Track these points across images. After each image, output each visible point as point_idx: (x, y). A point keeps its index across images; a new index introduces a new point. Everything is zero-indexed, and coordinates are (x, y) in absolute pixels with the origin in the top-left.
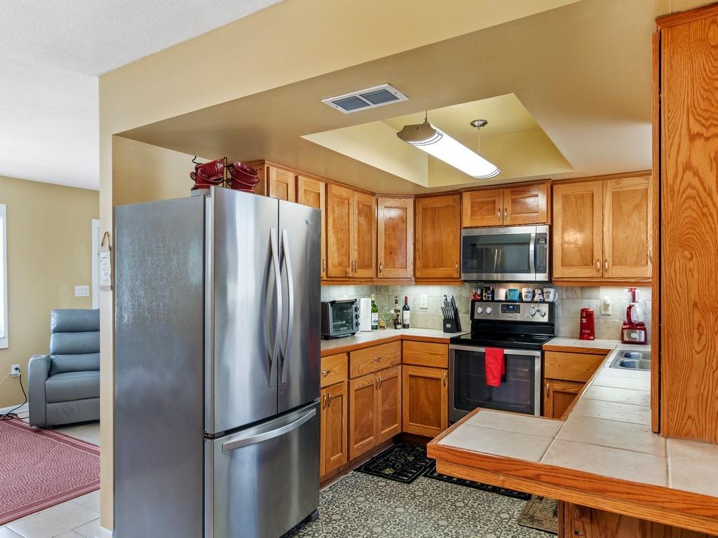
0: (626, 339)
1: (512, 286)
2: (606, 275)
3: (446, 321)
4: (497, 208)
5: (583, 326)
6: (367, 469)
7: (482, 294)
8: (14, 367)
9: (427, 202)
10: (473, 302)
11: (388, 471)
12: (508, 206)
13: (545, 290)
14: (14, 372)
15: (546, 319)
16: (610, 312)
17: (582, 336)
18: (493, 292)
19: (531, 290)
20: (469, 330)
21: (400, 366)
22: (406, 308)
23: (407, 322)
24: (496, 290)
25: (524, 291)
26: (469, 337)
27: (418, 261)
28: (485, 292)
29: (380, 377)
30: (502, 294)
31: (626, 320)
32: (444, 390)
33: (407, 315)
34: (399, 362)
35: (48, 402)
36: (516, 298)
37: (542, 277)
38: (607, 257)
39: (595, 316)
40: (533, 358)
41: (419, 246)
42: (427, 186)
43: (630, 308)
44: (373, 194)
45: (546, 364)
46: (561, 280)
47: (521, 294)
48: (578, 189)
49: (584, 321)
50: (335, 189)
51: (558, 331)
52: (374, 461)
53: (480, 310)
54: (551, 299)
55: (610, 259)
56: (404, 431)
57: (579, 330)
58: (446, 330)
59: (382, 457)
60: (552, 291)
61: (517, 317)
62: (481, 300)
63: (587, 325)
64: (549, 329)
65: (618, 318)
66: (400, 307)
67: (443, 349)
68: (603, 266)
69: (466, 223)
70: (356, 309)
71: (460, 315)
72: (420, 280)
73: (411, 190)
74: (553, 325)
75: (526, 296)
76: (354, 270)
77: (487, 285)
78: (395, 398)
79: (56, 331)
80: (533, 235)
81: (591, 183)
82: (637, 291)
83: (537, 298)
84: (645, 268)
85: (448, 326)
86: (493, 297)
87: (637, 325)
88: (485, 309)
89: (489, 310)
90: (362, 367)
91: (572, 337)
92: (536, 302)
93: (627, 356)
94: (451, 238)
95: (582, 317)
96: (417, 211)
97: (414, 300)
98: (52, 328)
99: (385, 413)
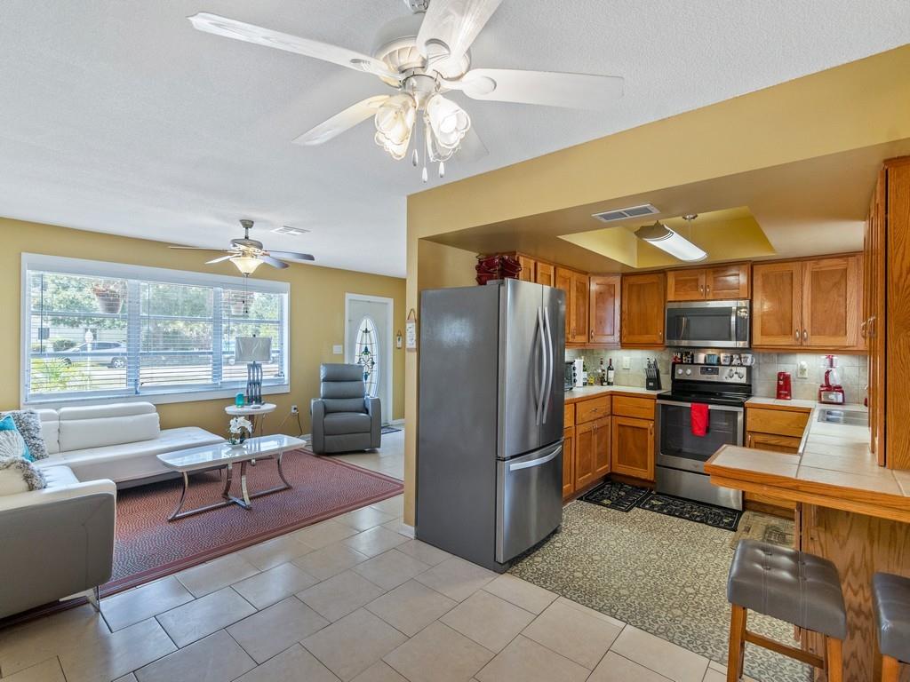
0: (823, 399)
1: (710, 352)
2: (804, 344)
3: (649, 380)
4: (700, 284)
5: (779, 387)
6: (587, 498)
7: (681, 358)
8: (293, 407)
9: (633, 280)
10: (674, 365)
11: (605, 502)
12: (711, 283)
13: (743, 355)
14: (293, 411)
15: (744, 381)
16: (806, 375)
17: (779, 396)
18: (692, 356)
19: (729, 355)
20: (670, 389)
21: (610, 417)
22: (610, 368)
23: (611, 381)
24: (695, 355)
25: (722, 356)
26: (670, 394)
27: (624, 328)
28: (687, 356)
29: (596, 425)
30: (701, 358)
31: (824, 383)
32: (651, 438)
33: (611, 374)
34: (609, 413)
35: (326, 434)
36: (715, 362)
37: (741, 344)
38: (806, 328)
39: (792, 380)
40: (735, 413)
41: (625, 316)
42: (636, 267)
43: (828, 372)
44: (586, 273)
45: (748, 419)
46: (761, 347)
47: (719, 359)
48: (778, 268)
49: (781, 383)
50: (561, 272)
51: (755, 392)
52: (591, 493)
53: (680, 371)
54: (749, 363)
55: (809, 330)
56: (614, 470)
57: (776, 391)
58: (648, 388)
59: (597, 491)
60: (750, 356)
61: (715, 378)
62: (682, 363)
63: (784, 386)
64: (747, 389)
65: (816, 382)
66: (605, 367)
67: (650, 404)
68: (802, 335)
69: (671, 297)
70: (574, 369)
71: (661, 375)
72: (625, 345)
73: (618, 269)
74: (750, 386)
75: (724, 360)
76: (573, 337)
77: (687, 350)
78: (606, 443)
79: (324, 380)
80: (734, 308)
81: (790, 264)
82: (835, 358)
83: (735, 362)
84: (844, 338)
85: (651, 384)
86: (692, 361)
87: (835, 388)
88: (685, 370)
89: (689, 372)
90: (584, 415)
91: (769, 397)
92: (734, 366)
93: (829, 413)
94: (656, 310)
95: (779, 379)
96: (624, 286)
97: (618, 361)
98: (322, 378)
99: (599, 454)
